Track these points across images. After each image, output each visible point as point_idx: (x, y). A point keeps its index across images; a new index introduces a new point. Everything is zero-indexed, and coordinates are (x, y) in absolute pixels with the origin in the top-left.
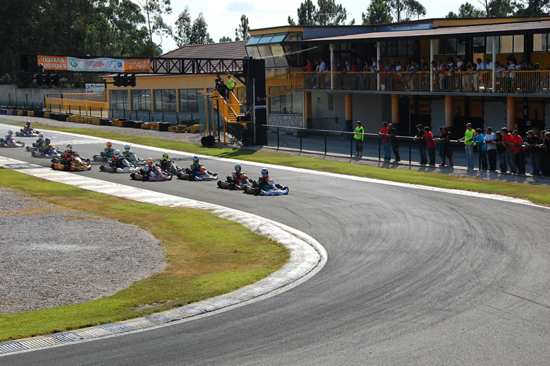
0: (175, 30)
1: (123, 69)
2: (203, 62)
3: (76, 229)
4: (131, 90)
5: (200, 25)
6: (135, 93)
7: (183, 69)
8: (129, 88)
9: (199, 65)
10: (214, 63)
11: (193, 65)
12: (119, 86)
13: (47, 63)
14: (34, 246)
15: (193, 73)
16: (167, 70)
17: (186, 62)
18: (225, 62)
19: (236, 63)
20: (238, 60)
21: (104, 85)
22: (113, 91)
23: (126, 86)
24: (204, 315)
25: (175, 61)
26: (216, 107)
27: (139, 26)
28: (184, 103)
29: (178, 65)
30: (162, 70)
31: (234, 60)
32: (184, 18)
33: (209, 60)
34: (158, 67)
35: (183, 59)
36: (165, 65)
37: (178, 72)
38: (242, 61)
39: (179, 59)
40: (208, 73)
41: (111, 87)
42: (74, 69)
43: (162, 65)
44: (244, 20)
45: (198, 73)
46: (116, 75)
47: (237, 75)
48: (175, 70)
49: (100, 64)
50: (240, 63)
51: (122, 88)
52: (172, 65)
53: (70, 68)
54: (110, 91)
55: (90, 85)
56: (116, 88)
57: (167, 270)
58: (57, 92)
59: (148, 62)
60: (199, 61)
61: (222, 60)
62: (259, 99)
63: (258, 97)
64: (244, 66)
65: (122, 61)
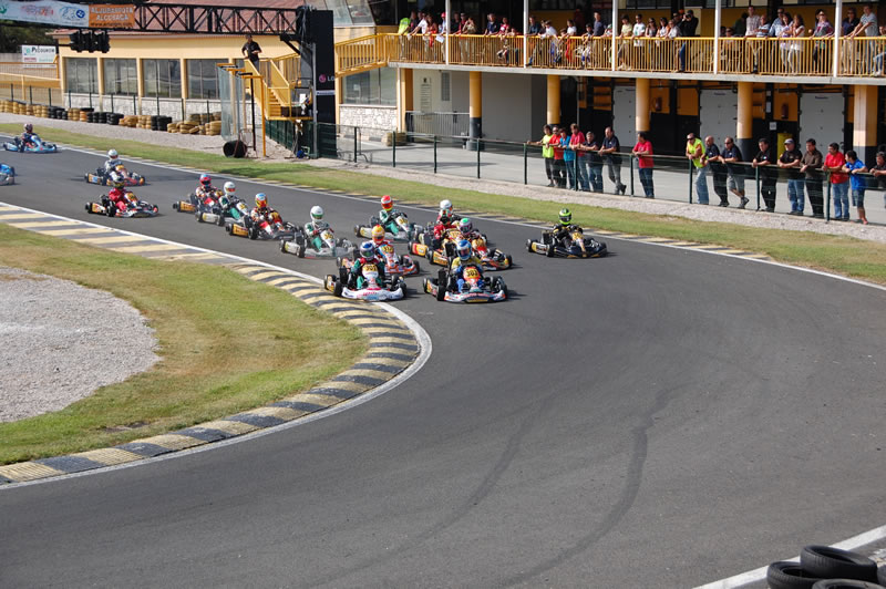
1: (85, 22)
2: (227, 13)
4: (103, 59)
6: (109, 64)
7: (192, 24)
8: (98, 55)
9: (219, 19)
10: (246, 15)
11: (209, 18)
12: (79, 51)
15: (210, 32)
16: (164, 26)
17: (197, 12)
18: (264, 14)
19: (283, 16)
20: (287, 10)
21: (54, 48)
22: (70, 59)
23: (91, 51)
24: (219, 444)
25: (177, 10)
26: (249, 91)
28: (193, 82)
29: (182, 16)
30: (154, 25)
31: (280, 11)
33: (237, 10)
34: (148, 20)
35: (192, 7)
36: (160, 16)
37: (184, 29)
38: (294, 13)
39: (184, 7)
40: (234, 33)
41: (66, 52)
43: (155, 16)
45: (219, 32)
46: (75, 31)
47: (286, 38)
48: (177, 26)
49: (46, 11)
50: (291, 17)
51: (85, 54)
52: (172, 17)
54: (64, 58)
55: (31, 47)
56: (74, 54)
57: (157, 366)
59: (131, 11)
60: (219, 11)
61: (259, 10)
62: (323, 79)
63: (321, 77)
64: (299, 23)
65: (86, 8)
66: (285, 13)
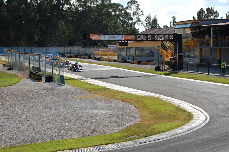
0: (145, 23)
1: (123, 39)
2: (156, 36)
3: (103, 104)
5: (155, 20)
6: (128, 49)
7: (148, 39)
8: (126, 47)
9: (154, 37)
10: (161, 36)
11: (152, 37)
12: (121, 46)
13: (93, 37)
14: (88, 111)
15: (152, 40)
16: (141, 39)
17: (149, 36)
18: (165, 36)
19: (170, 36)
20: (171, 34)
21: (115, 45)
22: (119, 48)
24: (156, 141)
25: (144, 36)
26: (161, 54)
27: (130, 22)
28: (148, 53)
29: (145, 37)
30: (139, 39)
31: (169, 35)
32: (148, 18)
33: (159, 35)
34: (137, 38)
35: (148, 35)
36: (140, 37)
37: (146, 40)
39: (146, 35)
40: (158, 40)
41: (118, 46)
42: (104, 39)
43: (139, 37)
44: (174, 18)
45: (154, 40)
46: (120, 41)
47: (170, 41)
48: (144, 39)
49: (114, 37)
50: (172, 36)
51: (123, 47)
52: (143, 37)
53: (102, 39)
54: (118, 48)
55: (110, 46)
57: (140, 122)
58: (97, 49)
59: (134, 36)
60: (154, 35)
61: (164, 35)
62: (179, 51)
63: (179, 50)
64: (173, 37)
65: (123, 36)
66: (170, 35)
